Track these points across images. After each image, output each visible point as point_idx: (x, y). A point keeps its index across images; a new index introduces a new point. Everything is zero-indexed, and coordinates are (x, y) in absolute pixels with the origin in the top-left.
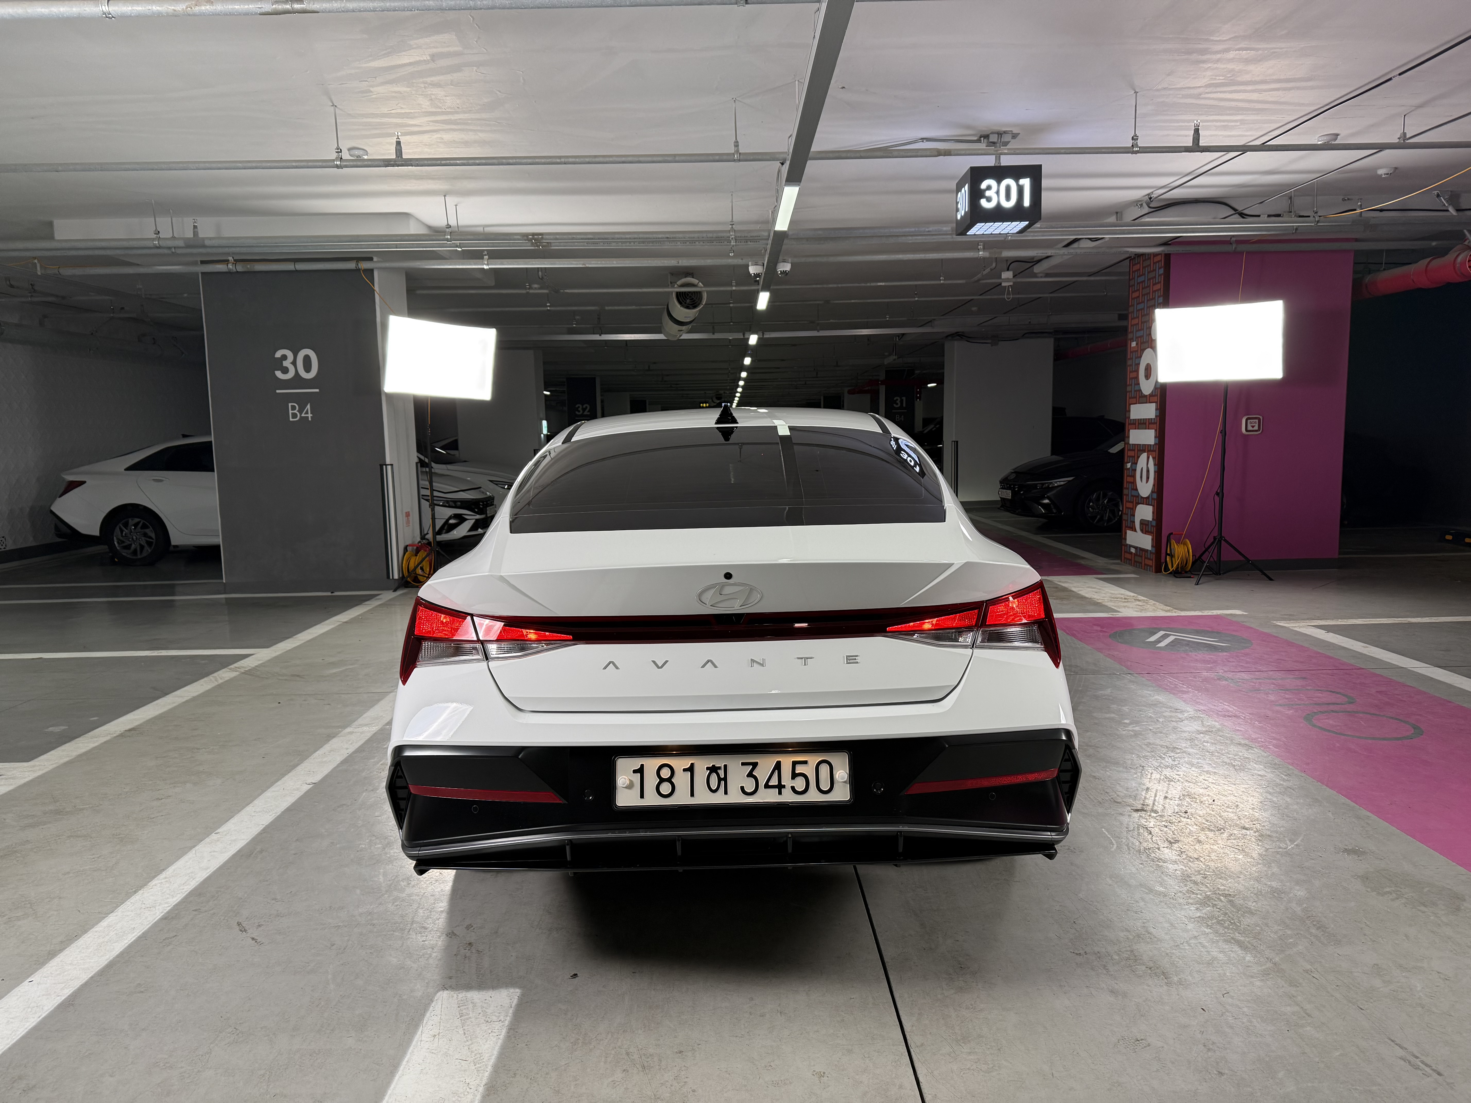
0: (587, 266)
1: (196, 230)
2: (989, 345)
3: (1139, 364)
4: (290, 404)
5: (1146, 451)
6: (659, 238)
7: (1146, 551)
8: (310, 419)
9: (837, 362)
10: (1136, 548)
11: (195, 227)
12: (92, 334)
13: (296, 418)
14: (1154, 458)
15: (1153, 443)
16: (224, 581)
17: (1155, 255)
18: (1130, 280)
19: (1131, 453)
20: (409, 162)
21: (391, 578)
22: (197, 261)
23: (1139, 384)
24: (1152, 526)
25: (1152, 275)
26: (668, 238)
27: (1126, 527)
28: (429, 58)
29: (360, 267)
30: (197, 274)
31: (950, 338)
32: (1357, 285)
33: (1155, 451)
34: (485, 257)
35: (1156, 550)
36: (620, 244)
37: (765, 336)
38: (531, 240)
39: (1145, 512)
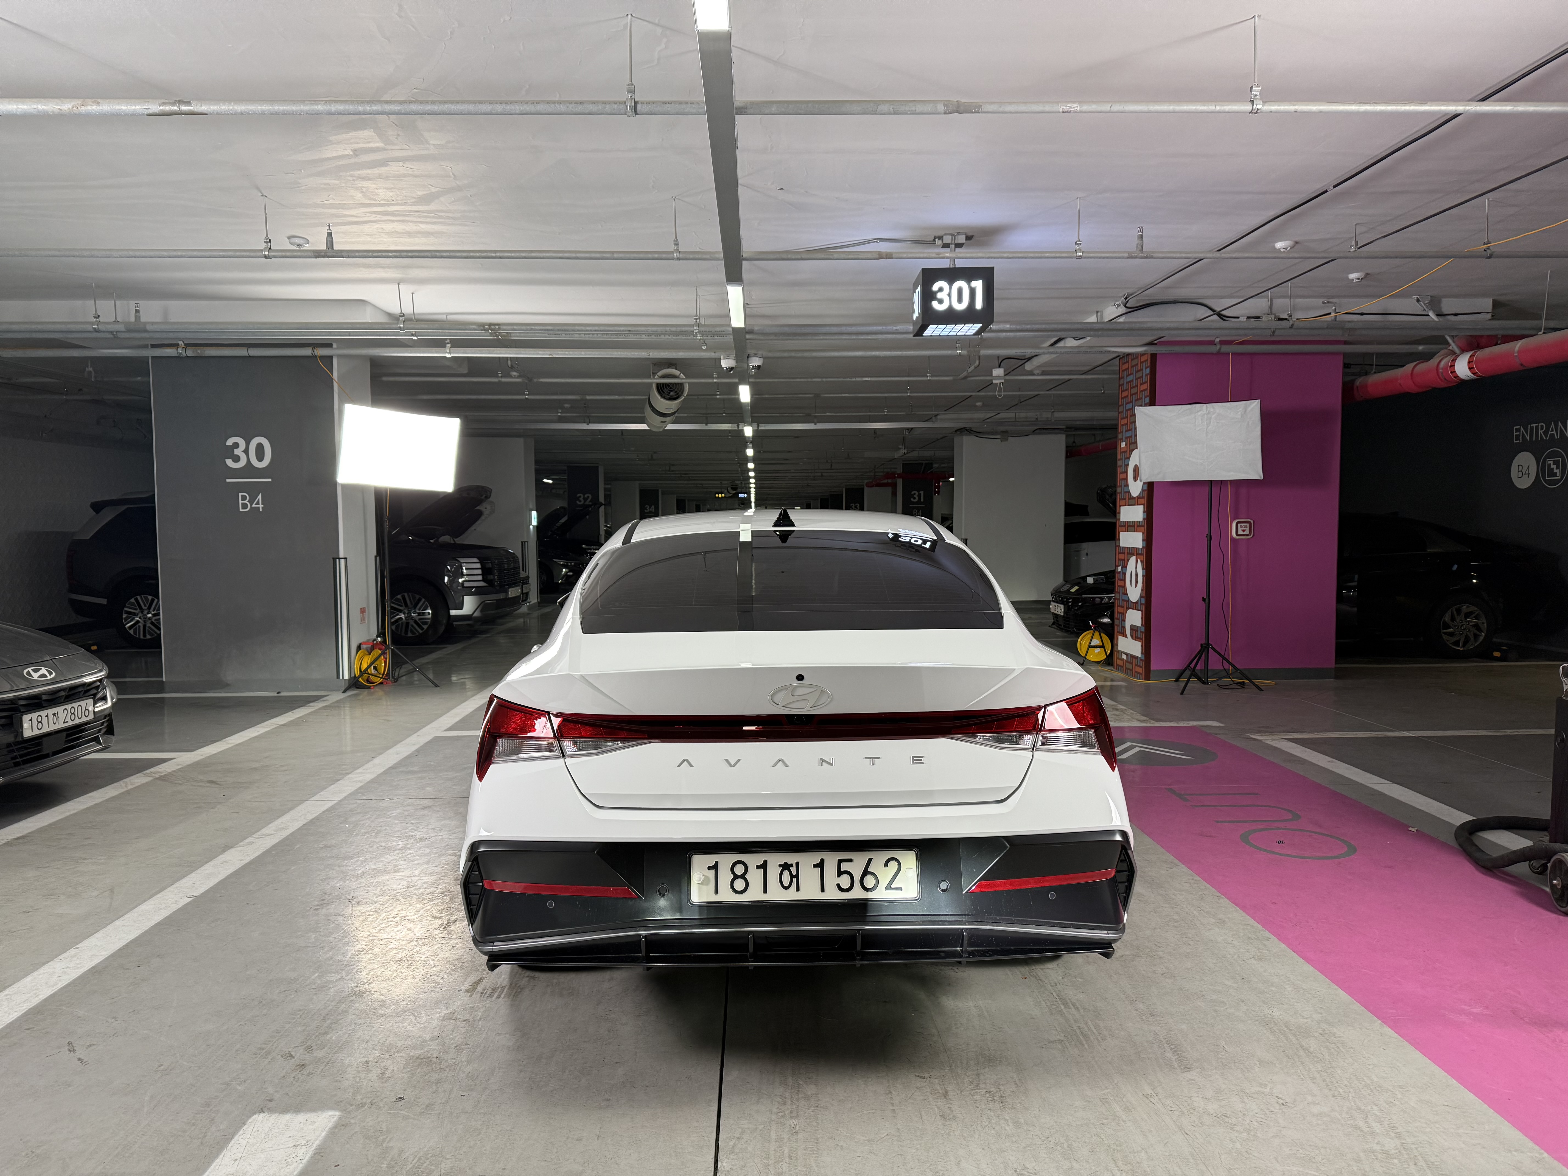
0: (554, 356)
1: (137, 314)
2: (999, 440)
3: (1128, 465)
4: (240, 494)
5: (1135, 554)
6: (620, 331)
7: (1136, 658)
8: (261, 510)
9: (848, 455)
10: (1127, 654)
11: (137, 311)
12: (45, 416)
13: (246, 508)
14: (1142, 562)
15: (1141, 547)
16: (164, 680)
17: (1142, 355)
18: (1120, 379)
19: (1121, 556)
20: (341, 254)
21: (341, 678)
22: (148, 345)
23: (1128, 485)
24: (1141, 632)
25: (1139, 374)
26: (630, 331)
27: (1117, 632)
28: (351, 153)
29: (316, 355)
30: (148, 357)
31: (958, 433)
32: (1348, 389)
33: (1143, 555)
34: (447, 345)
35: (1145, 656)
36: (583, 335)
37: (760, 428)
38: (487, 330)
39: (1134, 618)
